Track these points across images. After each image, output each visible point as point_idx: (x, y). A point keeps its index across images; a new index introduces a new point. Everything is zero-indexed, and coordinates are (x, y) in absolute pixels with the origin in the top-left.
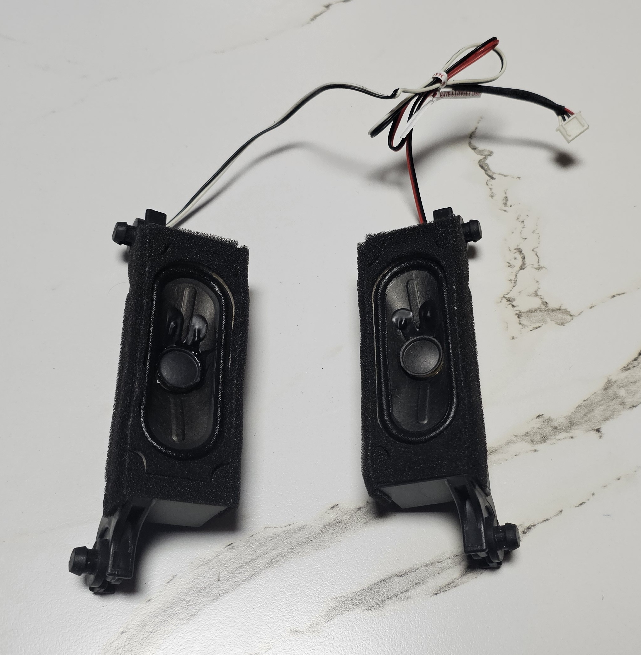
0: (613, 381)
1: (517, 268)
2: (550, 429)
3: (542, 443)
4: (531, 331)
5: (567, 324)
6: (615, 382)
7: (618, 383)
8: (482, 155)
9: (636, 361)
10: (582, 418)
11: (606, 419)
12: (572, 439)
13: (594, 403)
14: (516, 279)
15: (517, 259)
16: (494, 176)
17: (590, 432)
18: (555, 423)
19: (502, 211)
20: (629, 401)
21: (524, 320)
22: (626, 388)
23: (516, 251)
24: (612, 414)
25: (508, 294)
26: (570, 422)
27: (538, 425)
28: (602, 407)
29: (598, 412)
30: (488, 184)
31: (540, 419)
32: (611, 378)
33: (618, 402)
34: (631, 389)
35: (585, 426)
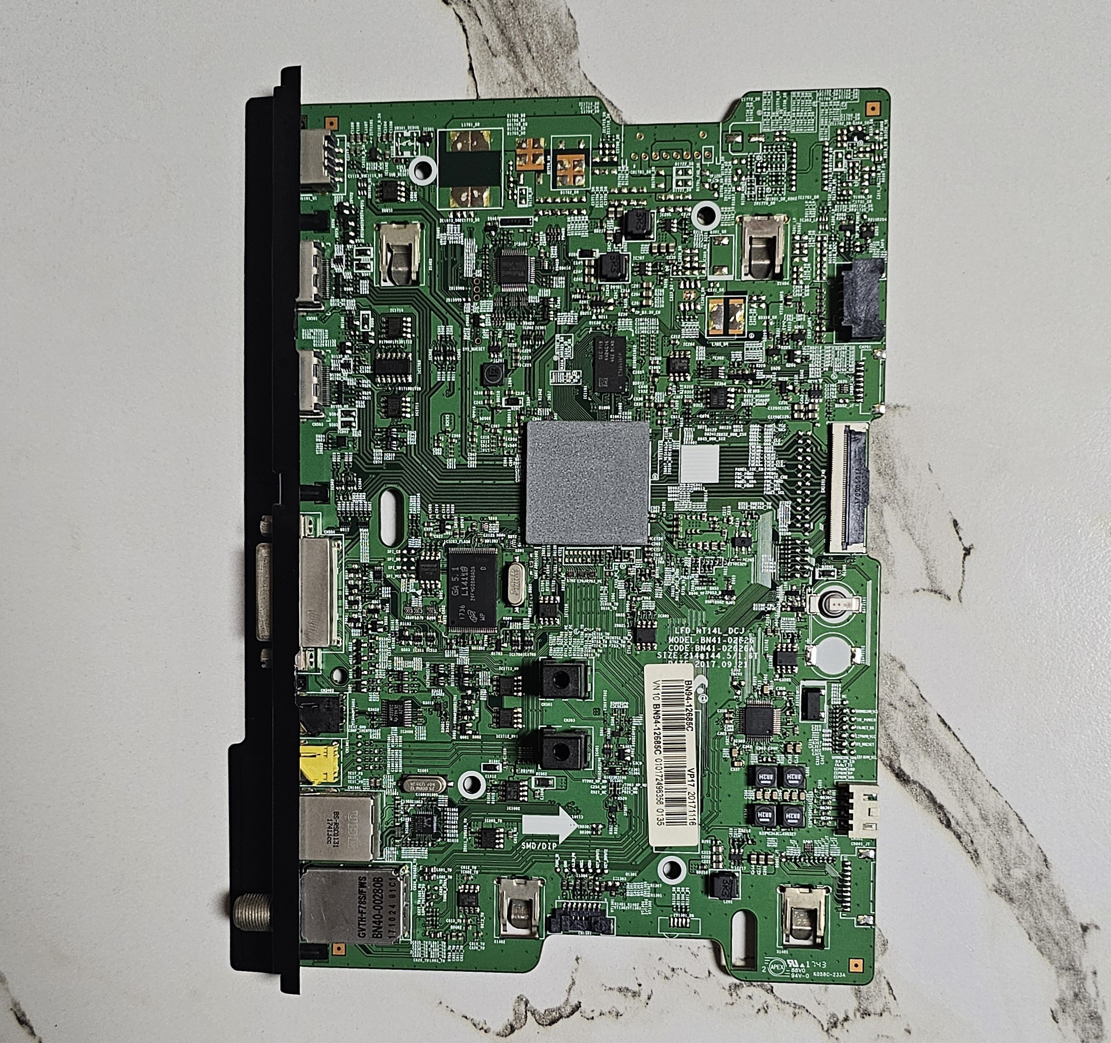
0: (997, 883)
1: (770, 998)
3: (1102, 1023)
4: (895, 999)
5: (884, 935)
6: (998, 880)
8: (526, 1017)
9: (962, 836)
10: (1061, 949)
11: (1066, 910)
12: (1098, 974)
13: (1036, 923)
14: (793, 1005)
15: (750, 995)
16: (574, 1002)
17: (1086, 942)
18: (1067, 993)
19: (649, 1002)
20: (1036, 866)
21: (876, 1006)
22: (1012, 867)
23: (734, 994)
25: (822, 1023)
27: (1070, 1022)
28: (1045, 912)
29: (1052, 921)
30: (591, 1016)
31: (1060, 1016)
32: (990, 886)
33: (1036, 885)
34: (1013, 857)
35: (1076, 948)
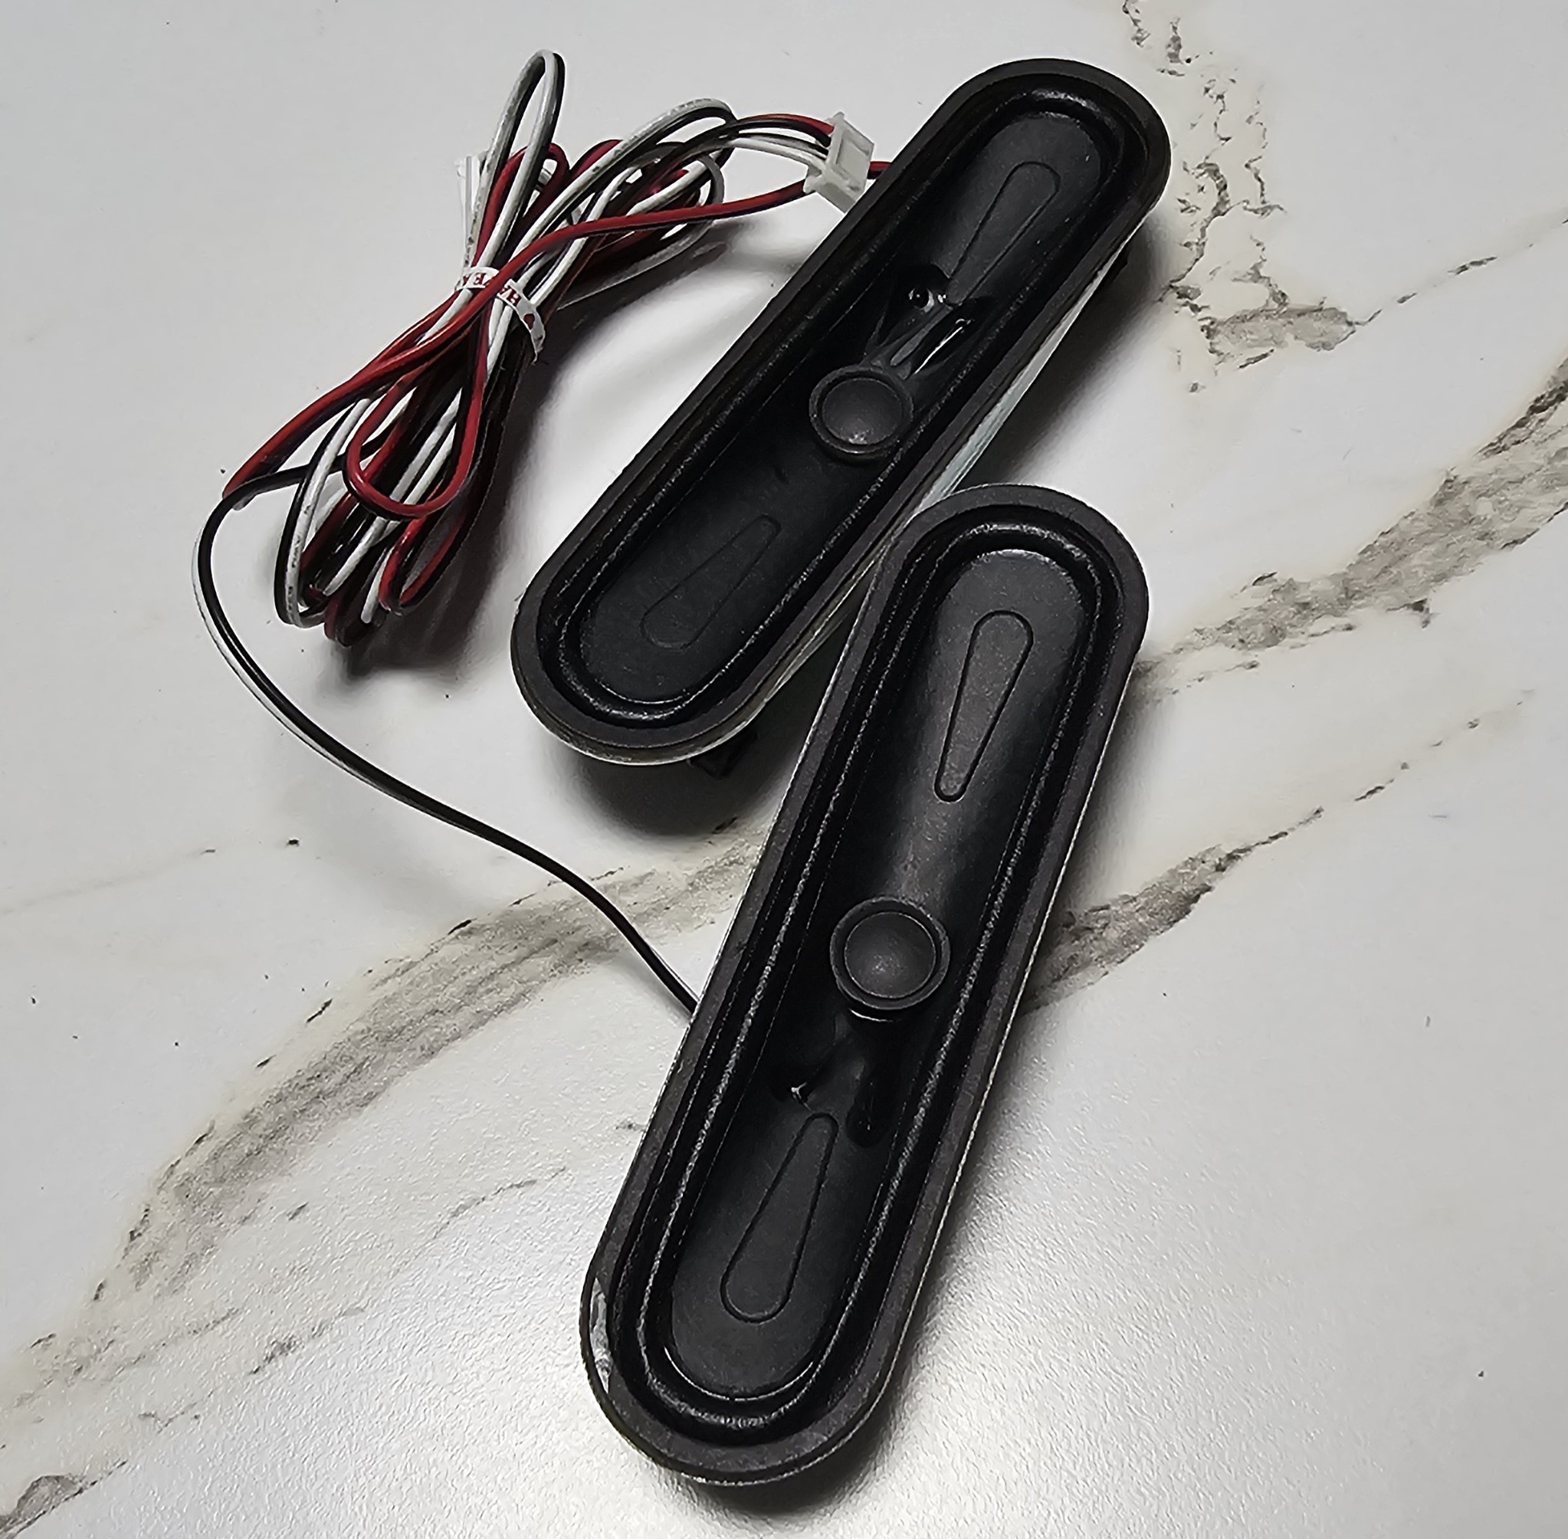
2: (1292, 609)
7: (1474, 485)
24: (1457, 564)
26: (1346, 590)
